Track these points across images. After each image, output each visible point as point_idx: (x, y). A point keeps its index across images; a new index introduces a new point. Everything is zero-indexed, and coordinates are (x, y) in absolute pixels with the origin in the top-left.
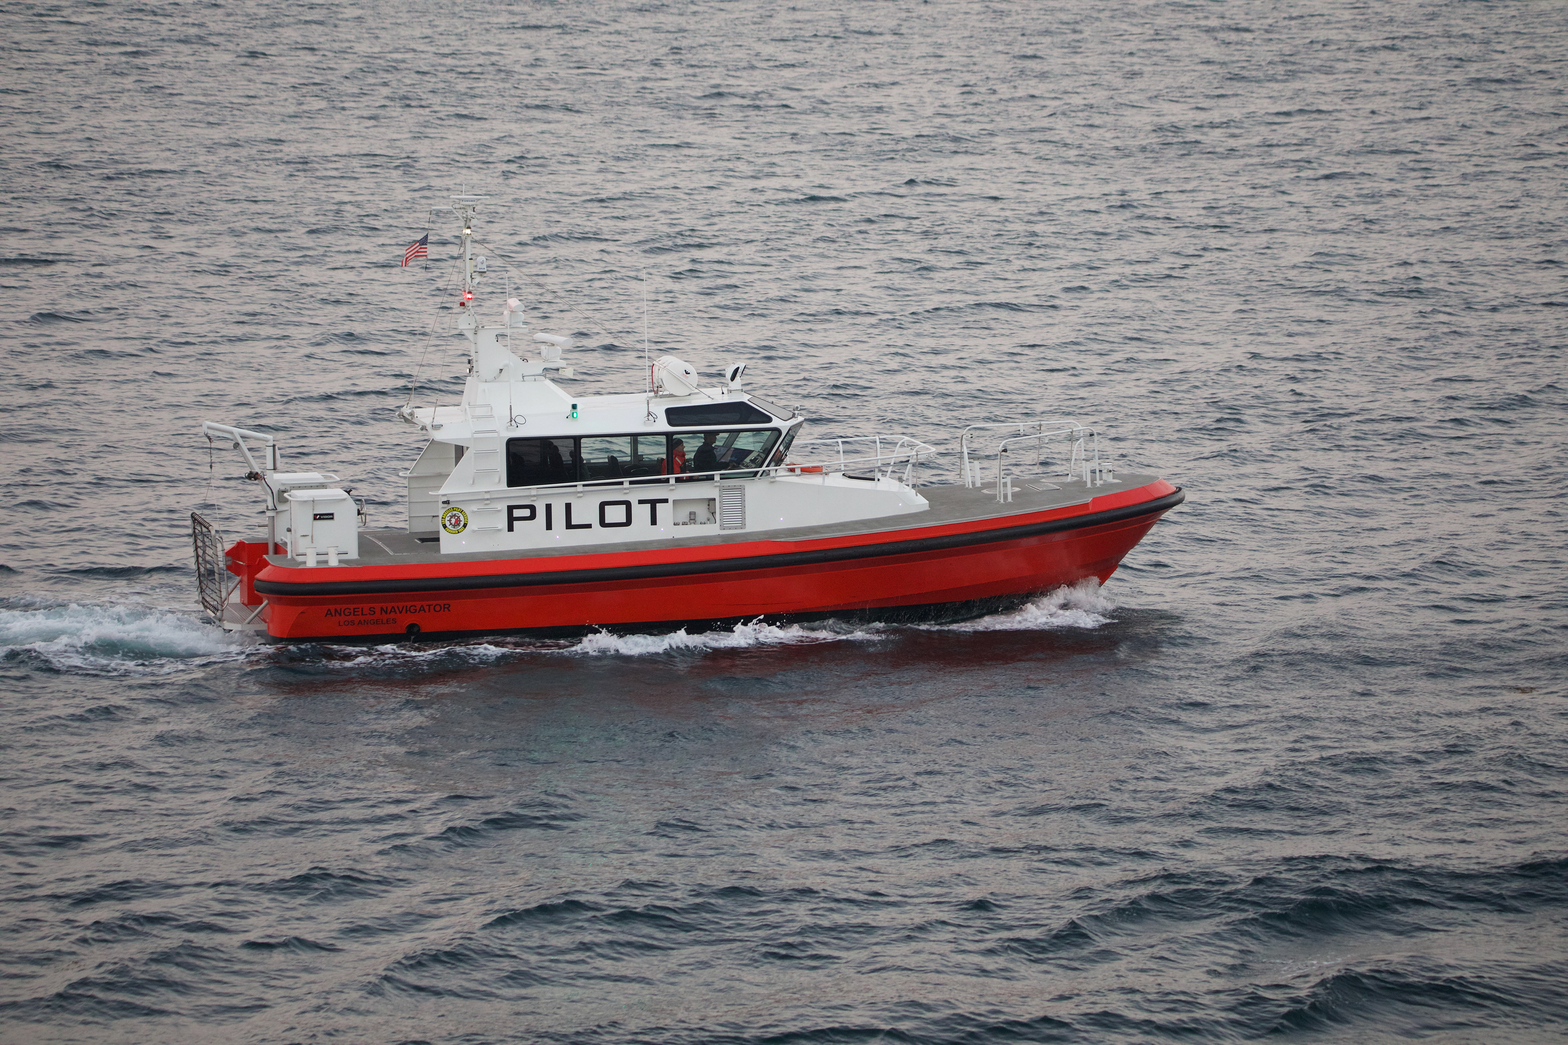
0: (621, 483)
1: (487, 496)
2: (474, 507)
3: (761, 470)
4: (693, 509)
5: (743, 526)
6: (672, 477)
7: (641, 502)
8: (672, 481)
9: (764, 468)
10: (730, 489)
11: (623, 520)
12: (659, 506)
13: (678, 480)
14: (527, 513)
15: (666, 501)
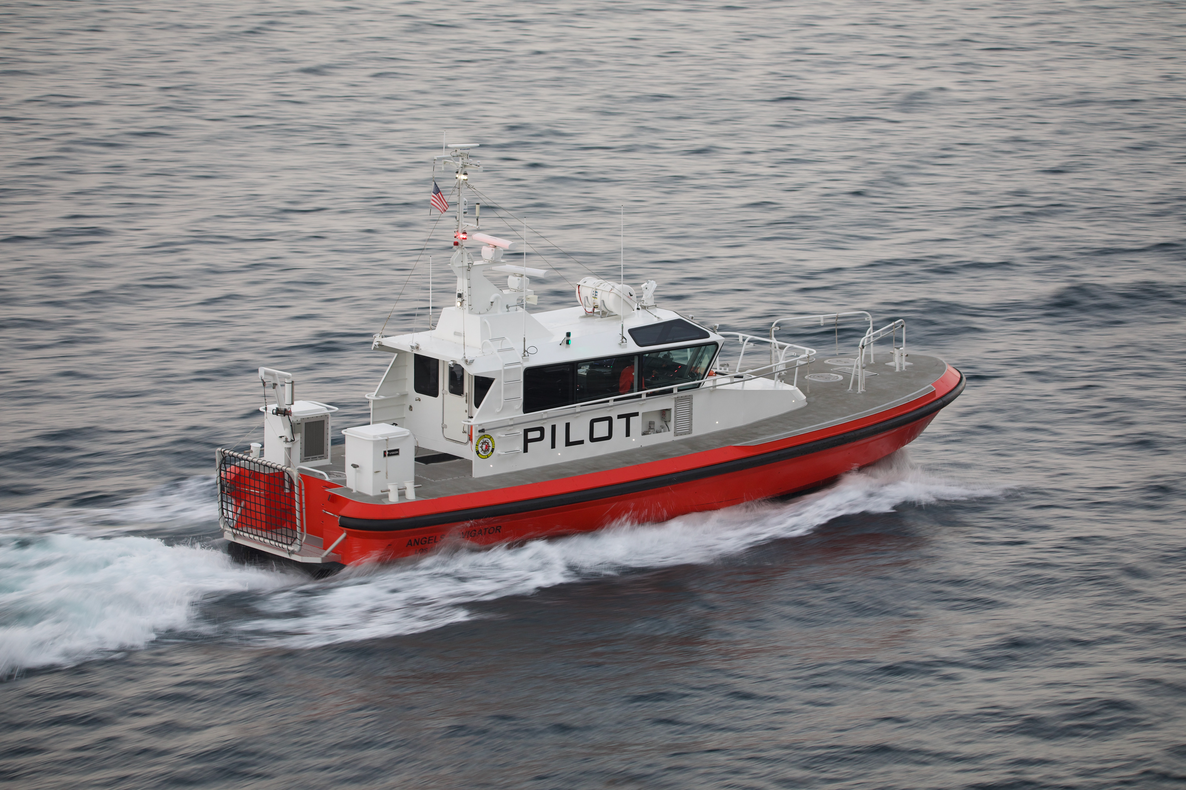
0: (608, 402)
1: (511, 423)
2: (501, 433)
4: (653, 420)
5: (690, 432)
6: (644, 393)
7: (620, 417)
10: (682, 399)
11: (607, 434)
12: (632, 419)
13: (648, 395)
14: (537, 434)
15: (636, 414)
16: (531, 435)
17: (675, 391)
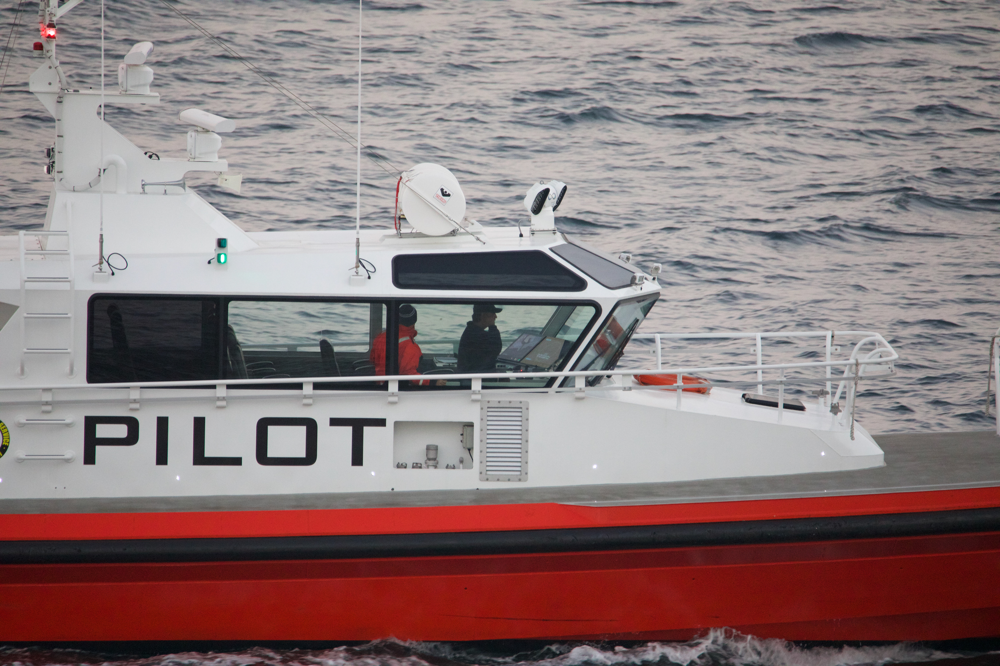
0: (299, 386)
1: (47, 397)
2: (22, 417)
3: (561, 375)
4: (433, 441)
5: (523, 475)
6: (393, 380)
7: (335, 422)
8: (393, 387)
9: (566, 372)
10: (500, 407)
11: (302, 453)
12: (367, 430)
13: (404, 386)
14: (121, 431)
15: (381, 422)
16: (102, 431)
17: (476, 386)
